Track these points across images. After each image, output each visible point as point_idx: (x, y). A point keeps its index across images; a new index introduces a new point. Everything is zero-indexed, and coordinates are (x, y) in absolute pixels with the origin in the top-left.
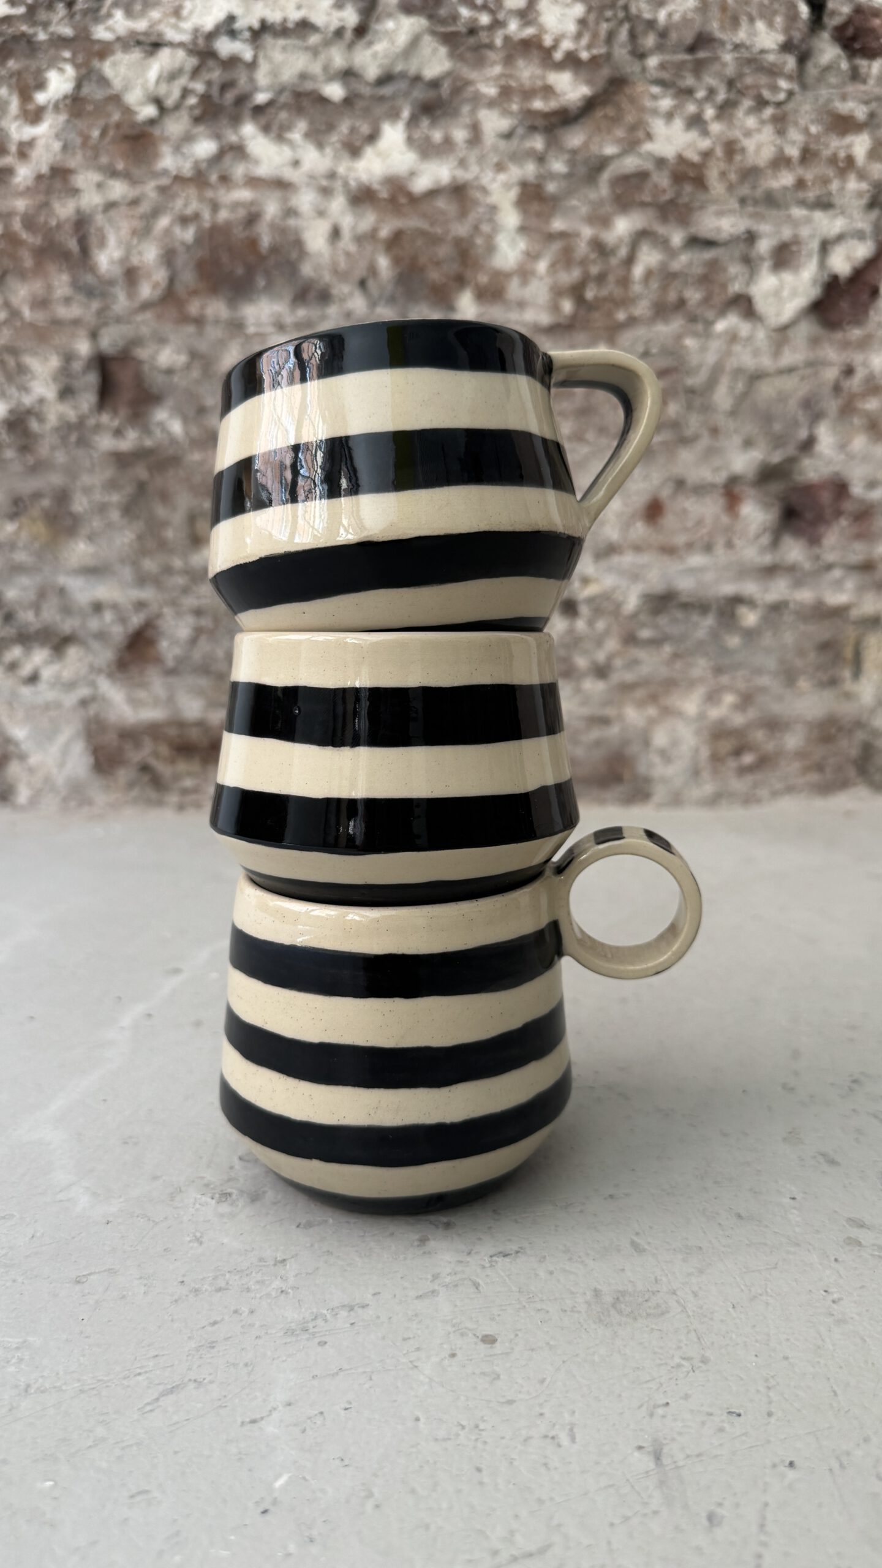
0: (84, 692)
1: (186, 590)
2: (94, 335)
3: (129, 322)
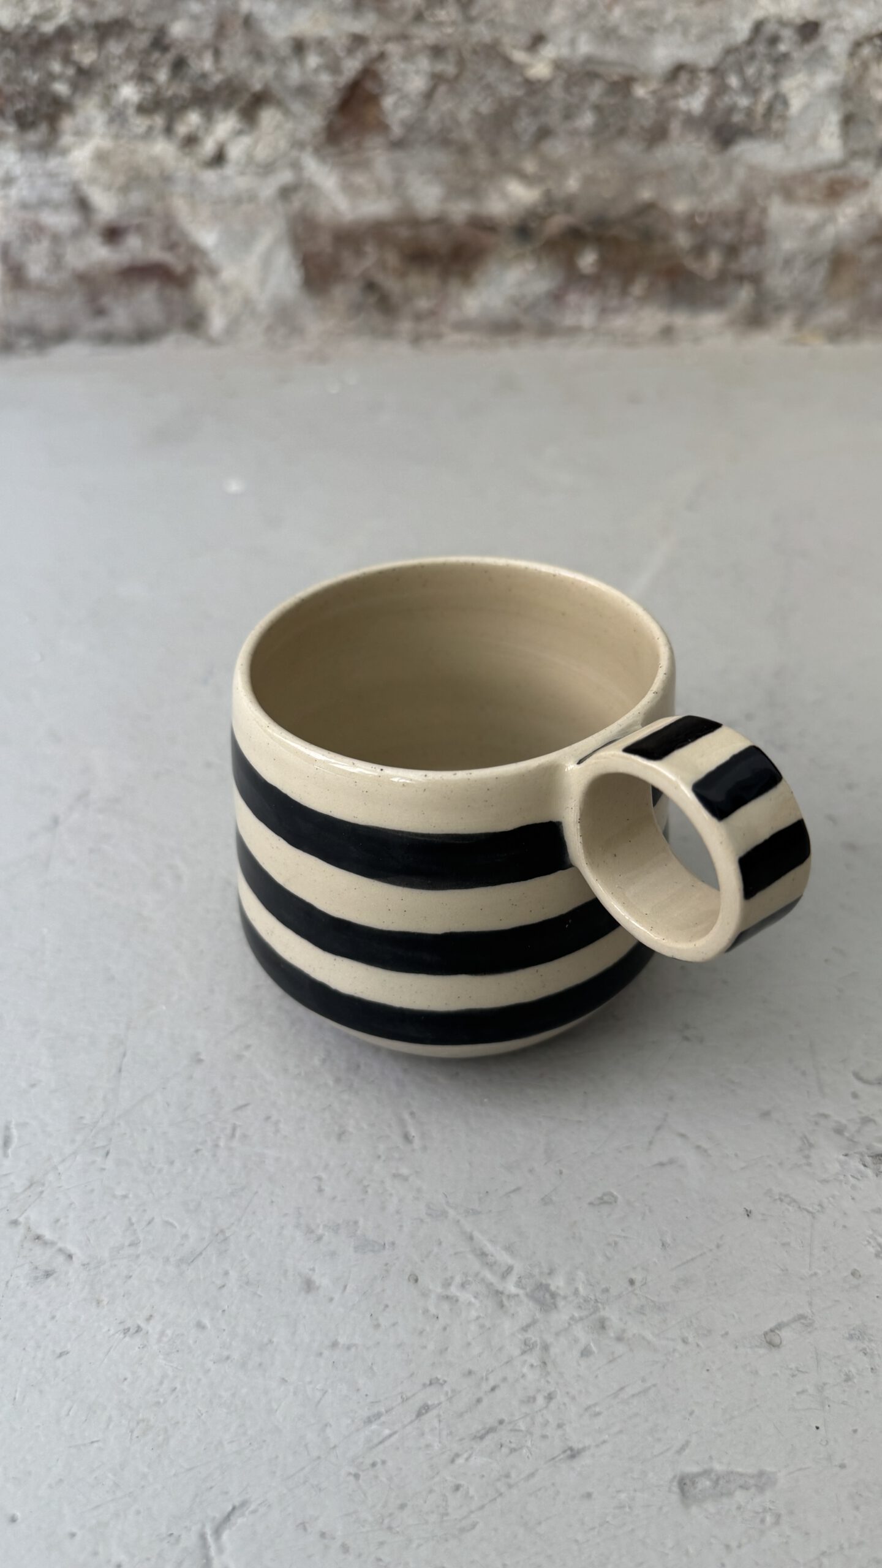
1: (421, 15)
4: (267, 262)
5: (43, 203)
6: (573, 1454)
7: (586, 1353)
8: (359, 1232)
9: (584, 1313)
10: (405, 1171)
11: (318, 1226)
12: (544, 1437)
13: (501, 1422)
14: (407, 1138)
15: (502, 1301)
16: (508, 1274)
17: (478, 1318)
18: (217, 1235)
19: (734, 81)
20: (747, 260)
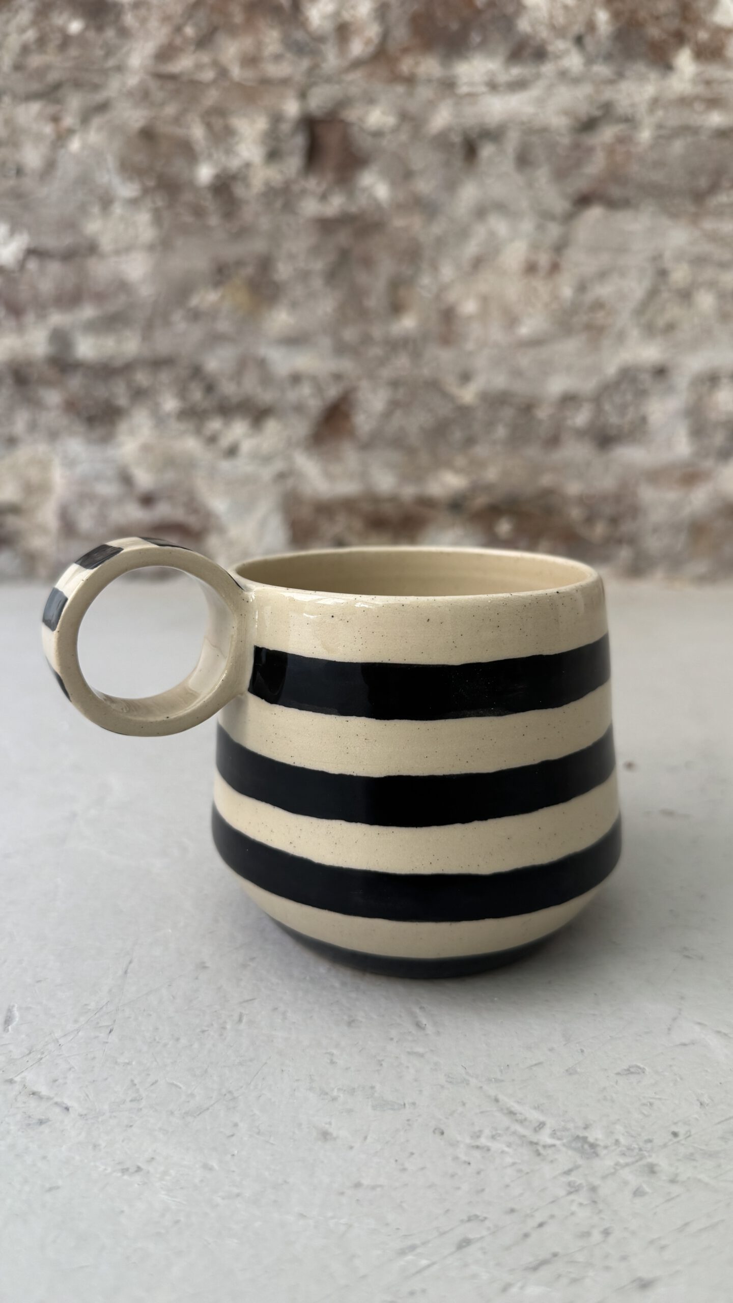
0: (279, 465)
1: (382, 362)
2: (303, 95)
3: (339, 82)
4: (263, 524)
5: (98, 478)
6: (645, 1285)
7: (638, 1193)
8: (376, 1095)
9: (629, 1160)
10: (420, 1050)
11: (333, 1090)
12: (607, 1268)
13: (555, 1255)
14: (418, 1025)
15: (537, 1150)
16: (540, 1129)
17: (514, 1164)
18: (225, 1095)
19: (607, 407)
20: (626, 527)
